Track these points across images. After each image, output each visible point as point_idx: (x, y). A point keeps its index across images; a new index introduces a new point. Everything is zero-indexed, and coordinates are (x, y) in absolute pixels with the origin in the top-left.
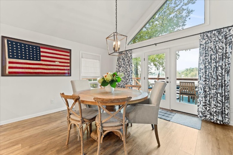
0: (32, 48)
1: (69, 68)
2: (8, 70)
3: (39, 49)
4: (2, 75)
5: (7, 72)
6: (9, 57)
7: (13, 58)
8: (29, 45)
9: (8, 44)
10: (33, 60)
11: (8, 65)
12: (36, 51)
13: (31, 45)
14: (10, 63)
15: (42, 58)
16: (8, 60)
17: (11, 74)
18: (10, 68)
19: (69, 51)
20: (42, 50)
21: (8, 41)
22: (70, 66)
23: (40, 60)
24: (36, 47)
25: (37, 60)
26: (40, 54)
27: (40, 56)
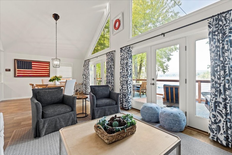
0: (28, 63)
1: (48, 72)
2: (17, 74)
3: (31, 63)
4: (15, 77)
5: (17, 75)
6: (17, 68)
7: (19, 68)
8: (26, 62)
9: (17, 62)
10: (28, 69)
11: (17, 72)
12: (30, 64)
13: (27, 62)
14: (18, 71)
15: (33, 68)
16: (17, 70)
17: (19, 76)
18: (18, 73)
19: (48, 63)
20: (32, 63)
21: (17, 61)
22: (49, 71)
23: (32, 69)
24: (30, 62)
25: (30, 69)
26: (31, 66)
27: (32, 67)
